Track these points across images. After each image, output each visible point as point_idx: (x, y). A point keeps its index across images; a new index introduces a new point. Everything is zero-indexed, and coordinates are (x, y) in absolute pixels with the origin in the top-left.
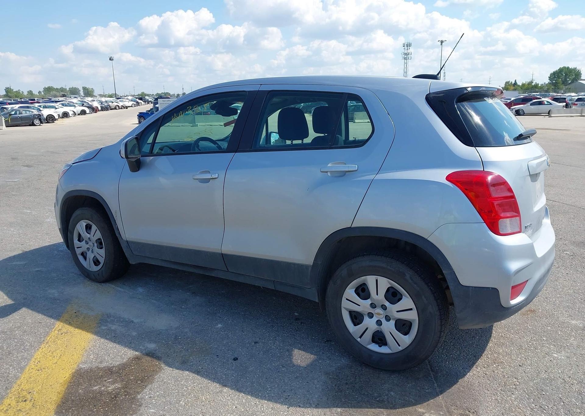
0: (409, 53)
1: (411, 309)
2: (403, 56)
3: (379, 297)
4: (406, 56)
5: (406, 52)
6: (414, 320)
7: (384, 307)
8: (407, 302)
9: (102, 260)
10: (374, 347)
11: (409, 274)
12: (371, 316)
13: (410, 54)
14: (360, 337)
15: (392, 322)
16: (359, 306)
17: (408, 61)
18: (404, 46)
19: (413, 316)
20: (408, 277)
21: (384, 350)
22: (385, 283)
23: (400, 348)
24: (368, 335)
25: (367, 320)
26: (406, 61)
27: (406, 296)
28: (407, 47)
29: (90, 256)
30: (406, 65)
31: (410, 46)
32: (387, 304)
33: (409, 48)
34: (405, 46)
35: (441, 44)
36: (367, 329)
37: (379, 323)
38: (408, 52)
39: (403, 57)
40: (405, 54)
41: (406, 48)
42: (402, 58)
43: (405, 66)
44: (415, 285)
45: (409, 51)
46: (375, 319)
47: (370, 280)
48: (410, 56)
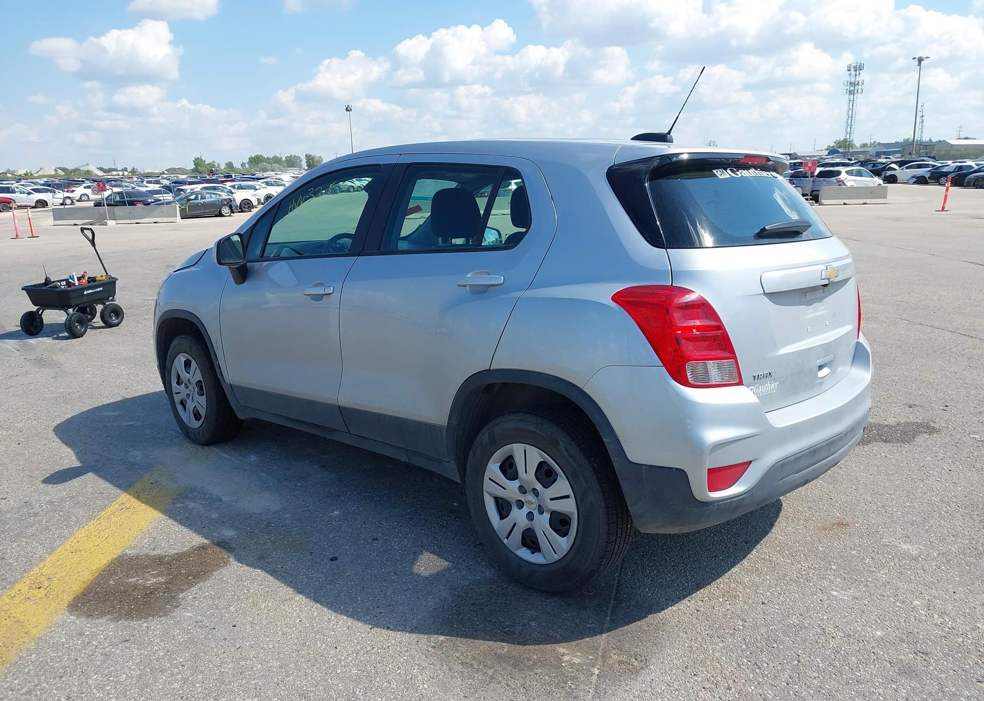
0: (859, 82)
1: (567, 497)
2: (847, 88)
3: (528, 475)
4: (852, 88)
5: (853, 80)
6: (573, 513)
7: (535, 492)
8: (562, 486)
9: (203, 412)
12: (520, 504)
13: (860, 83)
14: (508, 538)
16: (505, 489)
17: (855, 96)
18: (849, 70)
19: (569, 507)
22: (535, 456)
24: (517, 535)
25: (515, 512)
26: (852, 96)
27: (561, 476)
28: (856, 71)
29: (190, 405)
30: (851, 104)
31: (861, 70)
32: (539, 487)
33: (859, 74)
34: (852, 69)
35: (919, 64)
36: (515, 525)
38: (857, 80)
39: (847, 90)
40: (850, 83)
41: (853, 73)
42: (845, 91)
43: (851, 106)
45: (859, 78)
46: (525, 510)
47: (517, 450)
48: (860, 87)
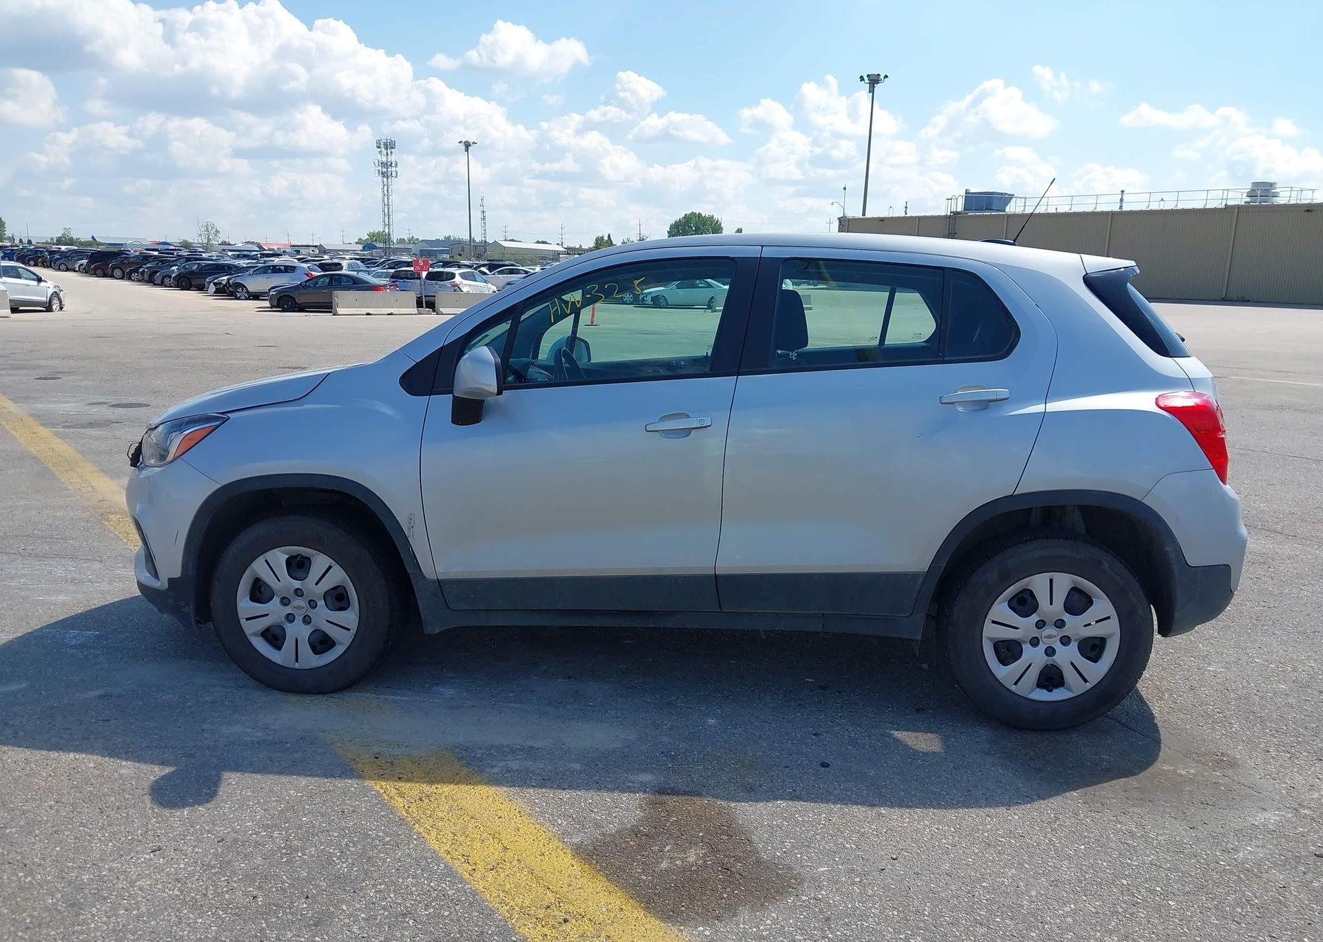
0: (391, 163)
2: (378, 168)
4: (385, 170)
5: (384, 159)
10: (1041, 695)
11: (1107, 562)
12: (1035, 642)
13: (393, 165)
14: (1016, 683)
15: (1074, 646)
16: (1017, 628)
17: (390, 180)
18: (379, 147)
20: (1106, 566)
21: (1059, 695)
23: (1089, 686)
25: (1030, 651)
26: (385, 180)
28: (387, 149)
30: (386, 189)
31: (392, 148)
32: (1066, 617)
33: (391, 153)
34: (382, 146)
35: (467, 150)
36: (1030, 666)
37: (1050, 651)
38: (389, 160)
39: (379, 171)
40: (382, 163)
41: (384, 151)
42: (377, 172)
43: (386, 192)
44: (1118, 577)
45: (392, 158)
46: (1042, 647)
48: (394, 169)
